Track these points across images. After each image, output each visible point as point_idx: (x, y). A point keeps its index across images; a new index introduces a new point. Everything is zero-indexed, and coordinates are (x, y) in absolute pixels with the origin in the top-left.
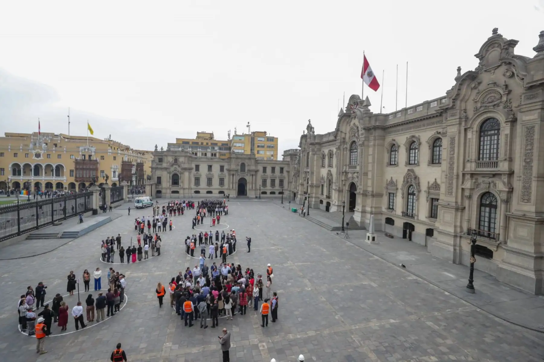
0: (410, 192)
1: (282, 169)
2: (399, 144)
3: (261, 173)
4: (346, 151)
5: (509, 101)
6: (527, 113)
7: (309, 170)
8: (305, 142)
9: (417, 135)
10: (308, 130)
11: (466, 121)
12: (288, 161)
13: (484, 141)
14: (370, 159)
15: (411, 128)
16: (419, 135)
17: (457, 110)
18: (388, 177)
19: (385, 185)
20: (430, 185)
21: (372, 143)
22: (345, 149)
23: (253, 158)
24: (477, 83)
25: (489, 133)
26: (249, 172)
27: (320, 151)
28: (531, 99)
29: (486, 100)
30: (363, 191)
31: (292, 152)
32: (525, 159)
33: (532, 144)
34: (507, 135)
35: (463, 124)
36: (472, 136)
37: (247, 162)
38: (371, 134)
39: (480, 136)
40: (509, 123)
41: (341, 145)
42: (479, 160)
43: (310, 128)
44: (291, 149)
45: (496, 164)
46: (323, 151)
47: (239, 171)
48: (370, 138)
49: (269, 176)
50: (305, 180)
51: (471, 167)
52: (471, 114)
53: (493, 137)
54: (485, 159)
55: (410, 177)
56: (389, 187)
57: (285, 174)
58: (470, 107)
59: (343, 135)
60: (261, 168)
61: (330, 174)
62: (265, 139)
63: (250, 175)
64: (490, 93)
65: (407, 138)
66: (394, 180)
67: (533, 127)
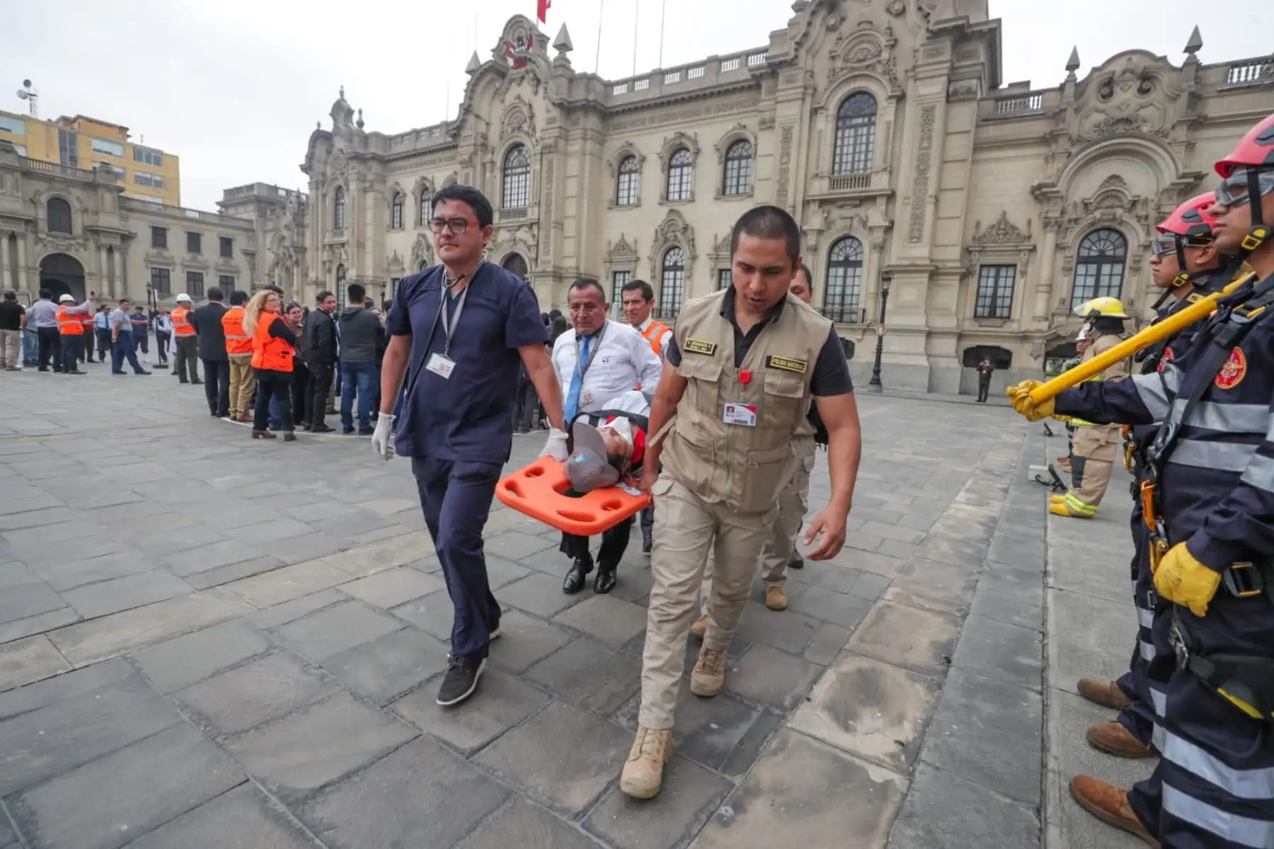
0: (667, 264)
1: (226, 245)
2: (644, 152)
3: (142, 246)
4: (492, 171)
5: (892, 61)
6: (926, 81)
7: (344, 239)
8: (324, 155)
9: (690, 132)
10: (334, 119)
11: (813, 95)
12: (251, 221)
13: (843, 138)
14: (572, 187)
15: (674, 117)
16: (696, 134)
17: (800, 68)
18: (612, 235)
19: (604, 254)
20: (720, 240)
21: (576, 147)
22: (488, 166)
23: (109, 188)
24: (839, 19)
25: (855, 121)
26: (89, 235)
27: (384, 182)
28: (932, 56)
29: (852, 55)
30: (554, 267)
31: (264, 193)
32: (918, 167)
33: (930, 138)
34: (888, 123)
35: (808, 100)
36: (825, 124)
37: (75, 197)
38: (575, 123)
39: (837, 129)
40: (894, 101)
41: (475, 153)
42: (833, 173)
43: (343, 115)
44: (259, 184)
45: (866, 180)
46: (397, 184)
47: (43, 226)
48: (572, 133)
49: (178, 260)
50: (329, 271)
51: (820, 188)
52: (821, 82)
53: (860, 130)
54: (843, 173)
55: (672, 228)
56: (615, 258)
57: (239, 259)
58: (822, 66)
59: (482, 128)
60: (142, 229)
61: (425, 246)
62: (124, 150)
63: (99, 248)
64: (862, 42)
65: (665, 139)
66: (630, 240)
67: (933, 108)
